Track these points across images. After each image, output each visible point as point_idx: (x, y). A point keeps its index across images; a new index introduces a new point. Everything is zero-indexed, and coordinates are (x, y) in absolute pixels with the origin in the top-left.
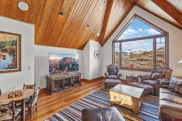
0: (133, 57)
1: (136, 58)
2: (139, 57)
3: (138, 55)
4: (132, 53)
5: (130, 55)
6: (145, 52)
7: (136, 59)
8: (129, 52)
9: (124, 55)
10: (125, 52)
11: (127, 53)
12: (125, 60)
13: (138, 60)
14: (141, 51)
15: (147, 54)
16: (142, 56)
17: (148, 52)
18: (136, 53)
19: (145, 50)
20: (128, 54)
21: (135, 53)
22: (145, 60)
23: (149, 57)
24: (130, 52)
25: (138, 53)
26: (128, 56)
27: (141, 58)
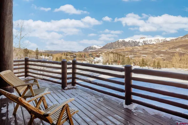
0: (147, 48)
1: (151, 50)
2: (156, 48)
3: (155, 45)
4: (146, 43)
5: (143, 46)
6: (164, 42)
7: (151, 52)
8: (141, 41)
9: (135, 46)
10: (136, 42)
11: (139, 42)
12: (136, 52)
13: (154, 52)
14: (158, 39)
15: (167, 45)
16: (159, 46)
17: (168, 41)
18: (152, 43)
19: (164, 38)
20: (140, 44)
21: (150, 43)
22: (164, 53)
23: (170, 49)
24: (144, 41)
25: (155, 43)
26: (139, 46)
27: (159, 49)
